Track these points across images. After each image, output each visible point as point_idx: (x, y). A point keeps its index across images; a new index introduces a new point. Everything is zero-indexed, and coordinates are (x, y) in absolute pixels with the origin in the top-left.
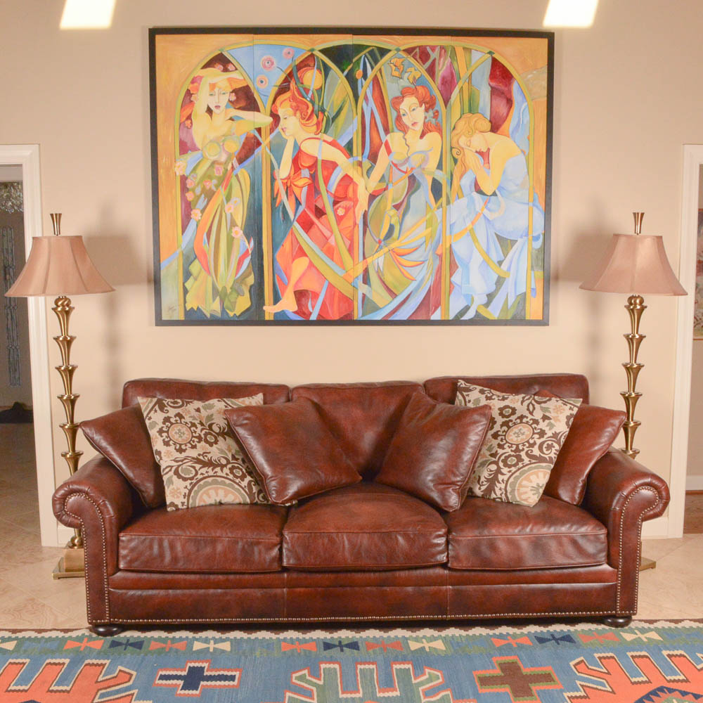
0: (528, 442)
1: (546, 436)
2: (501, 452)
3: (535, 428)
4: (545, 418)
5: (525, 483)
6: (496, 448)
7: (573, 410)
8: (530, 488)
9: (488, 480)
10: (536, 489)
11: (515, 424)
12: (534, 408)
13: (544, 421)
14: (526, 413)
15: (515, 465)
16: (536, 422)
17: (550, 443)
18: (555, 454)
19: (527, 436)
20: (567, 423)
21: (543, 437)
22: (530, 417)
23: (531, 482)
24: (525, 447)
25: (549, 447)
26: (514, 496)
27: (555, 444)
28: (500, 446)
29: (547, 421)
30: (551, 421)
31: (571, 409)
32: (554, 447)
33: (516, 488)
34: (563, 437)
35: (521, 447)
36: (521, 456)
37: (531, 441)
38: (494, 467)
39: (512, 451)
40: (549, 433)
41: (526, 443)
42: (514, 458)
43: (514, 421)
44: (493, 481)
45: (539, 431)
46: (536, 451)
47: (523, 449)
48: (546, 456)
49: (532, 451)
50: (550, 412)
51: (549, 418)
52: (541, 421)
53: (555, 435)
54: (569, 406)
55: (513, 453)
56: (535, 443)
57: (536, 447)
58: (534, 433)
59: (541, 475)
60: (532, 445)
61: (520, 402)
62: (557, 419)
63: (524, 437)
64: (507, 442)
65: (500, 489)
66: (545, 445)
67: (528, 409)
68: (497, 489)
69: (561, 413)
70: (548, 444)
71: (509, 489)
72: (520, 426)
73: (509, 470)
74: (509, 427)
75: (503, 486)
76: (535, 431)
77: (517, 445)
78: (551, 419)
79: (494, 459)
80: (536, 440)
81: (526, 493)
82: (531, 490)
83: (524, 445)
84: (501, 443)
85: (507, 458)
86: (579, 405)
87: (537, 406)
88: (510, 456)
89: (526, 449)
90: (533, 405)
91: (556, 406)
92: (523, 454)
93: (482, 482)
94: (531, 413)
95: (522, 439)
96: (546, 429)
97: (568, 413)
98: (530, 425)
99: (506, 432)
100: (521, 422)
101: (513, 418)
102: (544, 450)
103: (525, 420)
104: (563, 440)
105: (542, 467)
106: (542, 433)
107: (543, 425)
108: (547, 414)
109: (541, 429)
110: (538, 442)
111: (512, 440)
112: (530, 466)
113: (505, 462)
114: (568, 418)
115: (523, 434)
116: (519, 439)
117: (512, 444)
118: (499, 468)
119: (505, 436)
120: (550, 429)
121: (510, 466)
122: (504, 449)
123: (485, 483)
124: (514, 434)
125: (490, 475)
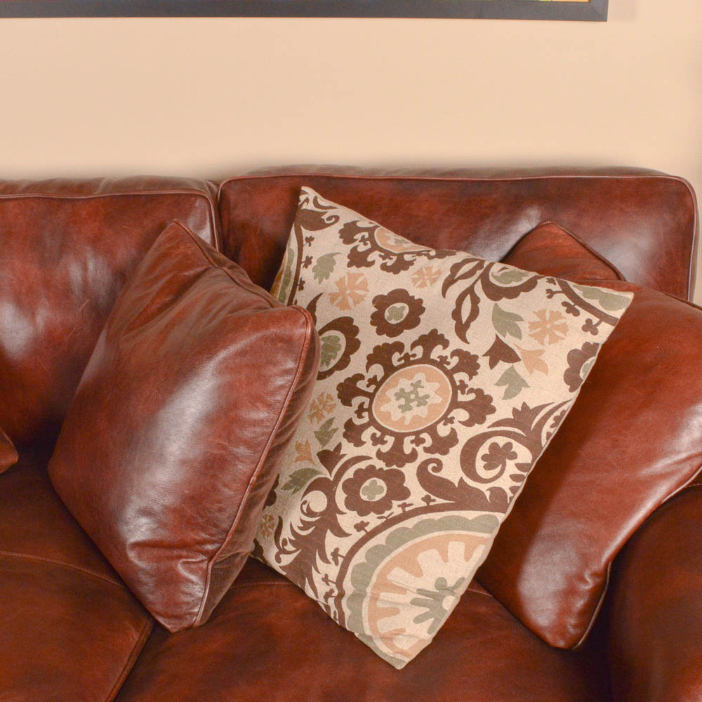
0: (432, 430)
1: (491, 419)
2: (349, 450)
3: (463, 386)
4: (500, 352)
5: (398, 575)
6: (338, 438)
7: (595, 332)
8: (411, 596)
9: (298, 541)
10: (430, 598)
11: (408, 361)
12: (474, 313)
13: (493, 364)
14: (447, 328)
15: (380, 507)
16: (468, 363)
17: (501, 441)
18: (514, 477)
19: (433, 408)
20: (570, 378)
21: (482, 420)
22: (455, 343)
23: (418, 573)
24: (420, 449)
25: (498, 457)
26: (357, 614)
27: (518, 447)
28: (352, 432)
29: (503, 366)
30: (517, 366)
31: (589, 327)
32: (514, 456)
33: (369, 590)
34: (551, 421)
35: (408, 447)
36: (401, 477)
37: (443, 431)
38: (318, 501)
39: (380, 455)
40: (504, 409)
41: (424, 435)
42: (381, 483)
43: (407, 349)
44: (310, 546)
45: (472, 397)
46: (451, 469)
47: (413, 456)
48: (484, 488)
49: (439, 466)
50: (518, 334)
51: (510, 356)
52: (484, 362)
53: (523, 416)
54: (585, 315)
55: (380, 464)
56: (452, 439)
57: (456, 451)
58: (455, 404)
59: (456, 549)
60: (442, 445)
61: (440, 284)
62: (536, 362)
63: (422, 411)
64: (373, 422)
65: (326, 579)
66: (484, 450)
67: (456, 314)
68: (317, 578)
69: (554, 339)
70: (494, 447)
71: (348, 585)
72: (420, 373)
73: (359, 519)
74: (390, 369)
75: (333, 571)
76: (461, 398)
77: (400, 438)
78: (517, 359)
79: (324, 473)
80: (457, 426)
81: (394, 611)
82: (415, 602)
83: (419, 441)
84: (357, 422)
85: (362, 476)
86: (618, 314)
87: (486, 304)
88: (371, 472)
89: (423, 456)
90: (475, 300)
91: (541, 314)
92: (410, 470)
93: (285, 542)
94: (461, 330)
95: (416, 419)
96: (496, 393)
97: (578, 340)
98: (450, 374)
99: (379, 385)
100: (426, 359)
101: (408, 337)
102: (479, 464)
103: (438, 351)
104: (549, 430)
105: (465, 524)
106: (481, 407)
107: (487, 379)
108: (509, 340)
109: (479, 392)
110: (465, 434)
111: (387, 416)
112: (424, 517)
113: (352, 488)
114: (575, 358)
115: (422, 401)
116: (409, 415)
117: (385, 432)
118: (332, 509)
119: (371, 396)
120: (508, 395)
121: (363, 508)
122: (359, 443)
123: (289, 547)
124: (398, 396)
125: (306, 525)
